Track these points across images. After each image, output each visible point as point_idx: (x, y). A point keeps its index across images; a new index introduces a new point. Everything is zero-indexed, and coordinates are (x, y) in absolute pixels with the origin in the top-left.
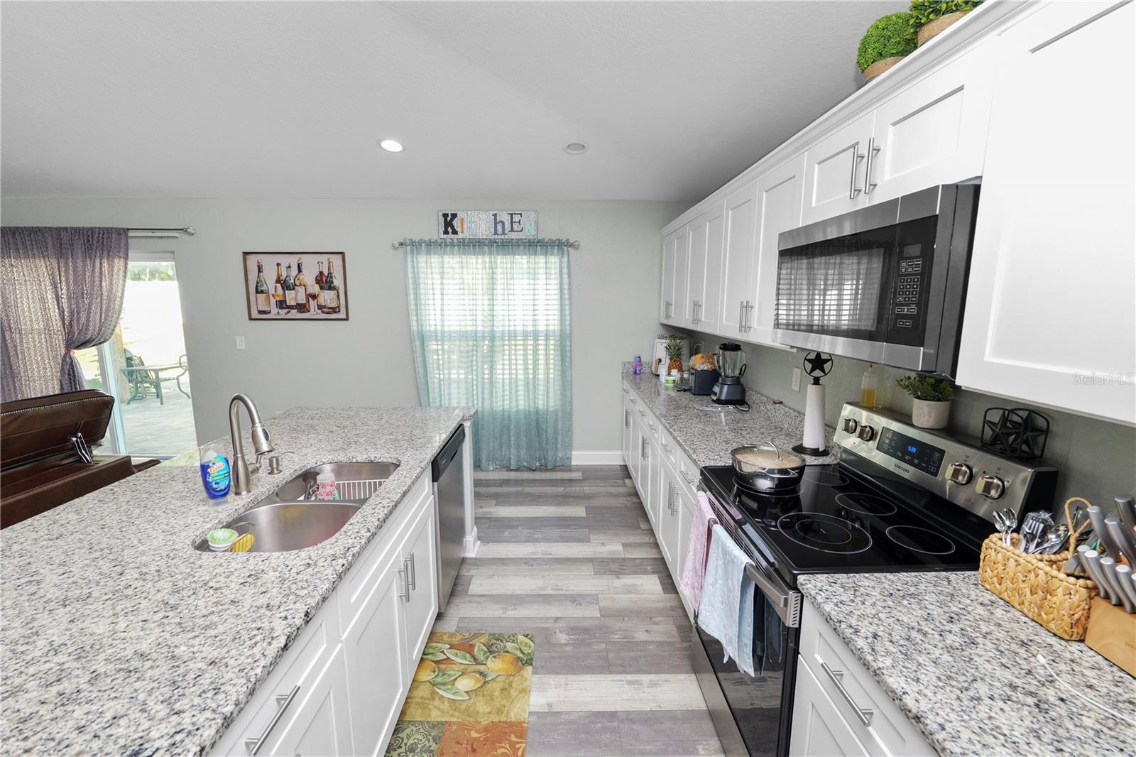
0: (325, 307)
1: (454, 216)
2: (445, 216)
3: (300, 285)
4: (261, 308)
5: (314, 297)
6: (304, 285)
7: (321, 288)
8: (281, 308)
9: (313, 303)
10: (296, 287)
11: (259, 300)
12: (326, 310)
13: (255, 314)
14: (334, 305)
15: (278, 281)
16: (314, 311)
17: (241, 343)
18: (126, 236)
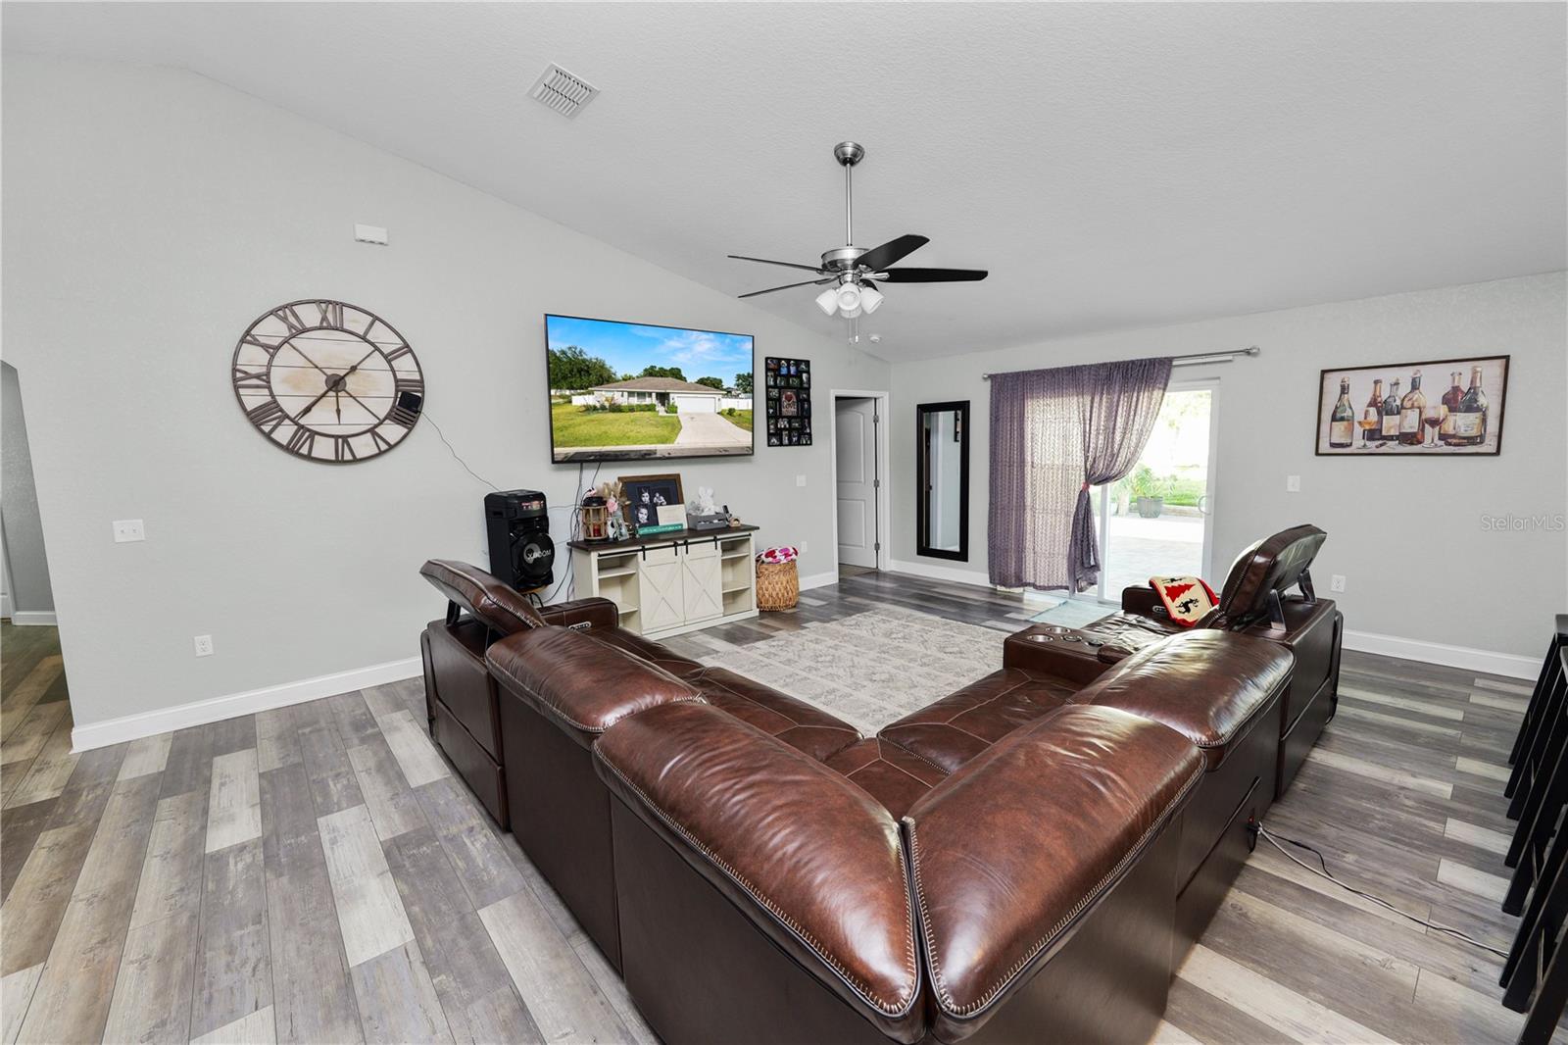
0: (1454, 436)
3: (1412, 407)
4: (1335, 440)
5: (1435, 423)
6: (1419, 408)
7: (1452, 410)
8: (1371, 438)
9: (1430, 432)
10: (1403, 411)
11: (1335, 430)
12: (1454, 441)
13: (1325, 447)
14: (1474, 433)
15: (1373, 403)
16: (1430, 443)
17: (1293, 483)
18: (1171, 366)
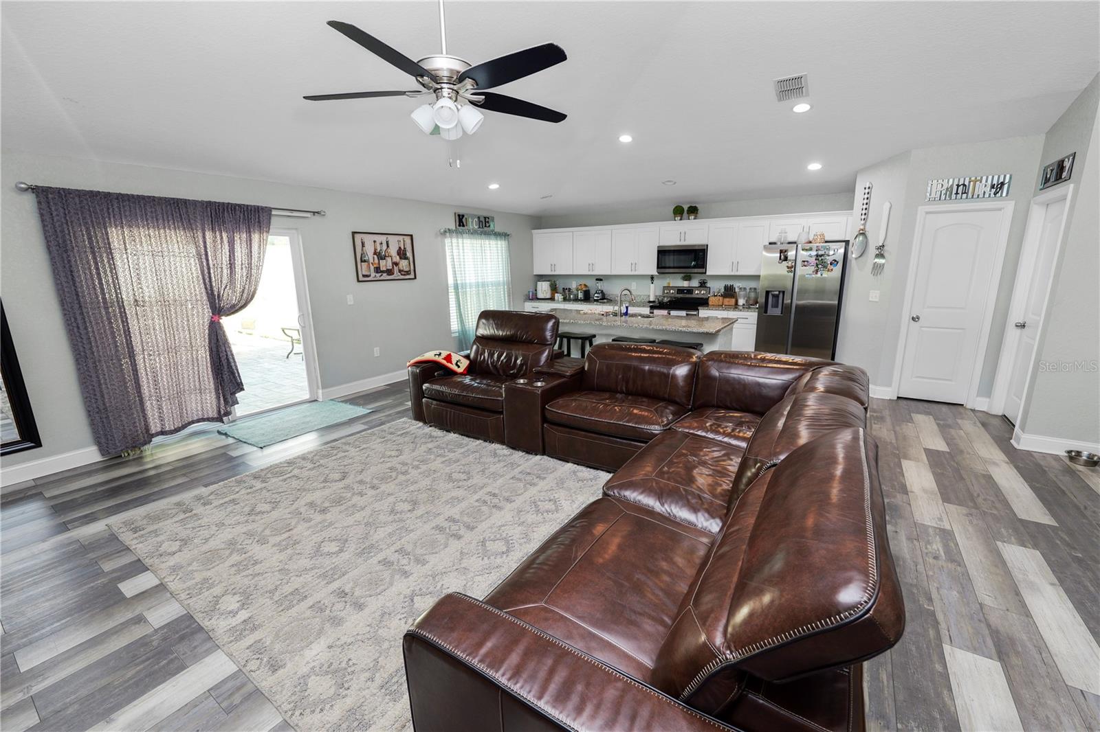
0: (402, 271)
1: (463, 216)
2: (459, 215)
4: (364, 273)
5: (396, 264)
7: (401, 258)
8: (377, 272)
9: (396, 268)
11: (363, 267)
12: (403, 273)
13: (360, 277)
14: (407, 269)
15: (375, 253)
16: (397, 275)
17: (350, 299)
18: (270, 215)
